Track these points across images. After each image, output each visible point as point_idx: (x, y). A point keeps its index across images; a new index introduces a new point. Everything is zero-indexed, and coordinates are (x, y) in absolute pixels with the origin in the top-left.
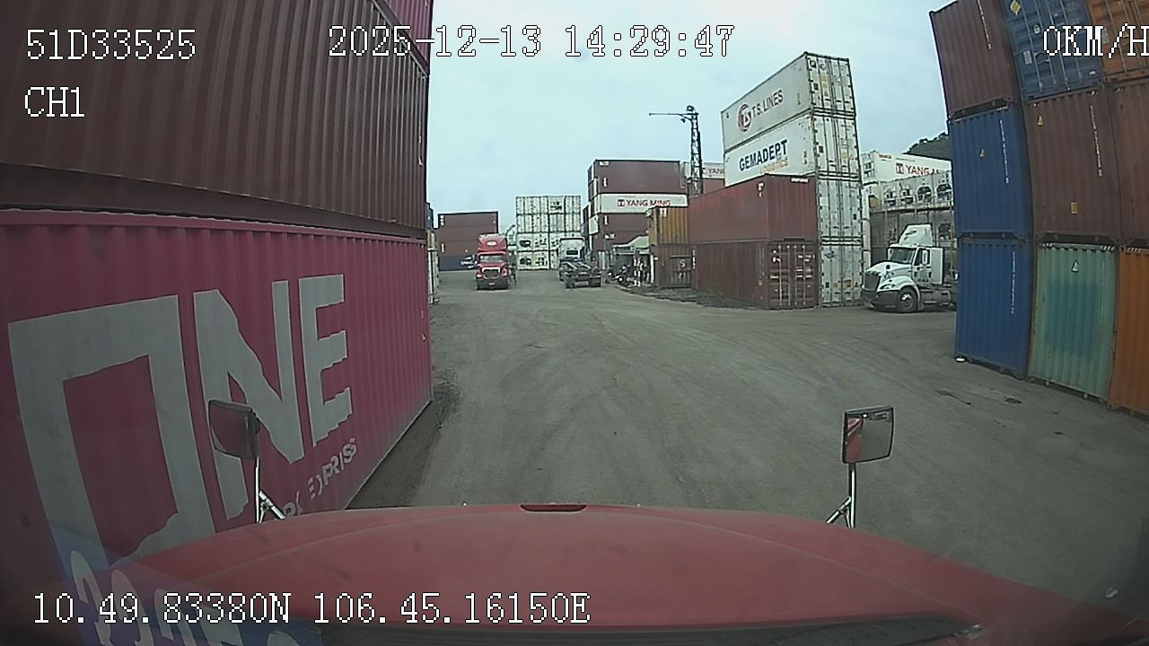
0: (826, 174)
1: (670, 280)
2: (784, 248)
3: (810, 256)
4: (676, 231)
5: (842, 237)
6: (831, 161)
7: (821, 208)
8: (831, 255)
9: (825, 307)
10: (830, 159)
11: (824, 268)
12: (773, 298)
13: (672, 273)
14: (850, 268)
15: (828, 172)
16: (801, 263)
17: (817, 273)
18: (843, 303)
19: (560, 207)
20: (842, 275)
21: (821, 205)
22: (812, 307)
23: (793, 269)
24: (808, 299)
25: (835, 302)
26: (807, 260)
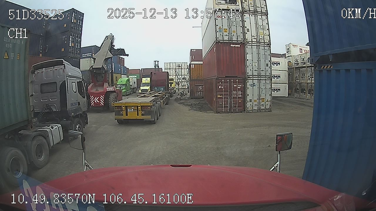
0: (251, 42)
1: (195, 95)
2: (225, 81)
3: (241, 86)
4: (198, 75)
5: (259, 75)
6: (254, 36)
7: (248, 60)
8: (254, 85)
9: (248, 112)
10: (253, 35)
11: (249, 92)
12: (218, 107)
13: (196, 92)
14: (264, 92)
15: (252, 42)
16: (235, 89)
17: (244, 95)
18: (259, 110)
19: (180, 67)
20: (259, 95)
21: (247, 59)
22: (242, 112)
23: (231, 92)
24: (238, 108)
25: (255, 110)
26: (240, 88)
